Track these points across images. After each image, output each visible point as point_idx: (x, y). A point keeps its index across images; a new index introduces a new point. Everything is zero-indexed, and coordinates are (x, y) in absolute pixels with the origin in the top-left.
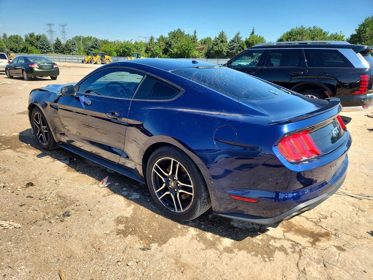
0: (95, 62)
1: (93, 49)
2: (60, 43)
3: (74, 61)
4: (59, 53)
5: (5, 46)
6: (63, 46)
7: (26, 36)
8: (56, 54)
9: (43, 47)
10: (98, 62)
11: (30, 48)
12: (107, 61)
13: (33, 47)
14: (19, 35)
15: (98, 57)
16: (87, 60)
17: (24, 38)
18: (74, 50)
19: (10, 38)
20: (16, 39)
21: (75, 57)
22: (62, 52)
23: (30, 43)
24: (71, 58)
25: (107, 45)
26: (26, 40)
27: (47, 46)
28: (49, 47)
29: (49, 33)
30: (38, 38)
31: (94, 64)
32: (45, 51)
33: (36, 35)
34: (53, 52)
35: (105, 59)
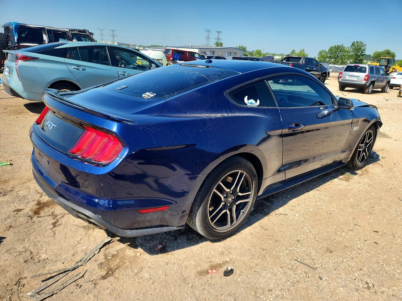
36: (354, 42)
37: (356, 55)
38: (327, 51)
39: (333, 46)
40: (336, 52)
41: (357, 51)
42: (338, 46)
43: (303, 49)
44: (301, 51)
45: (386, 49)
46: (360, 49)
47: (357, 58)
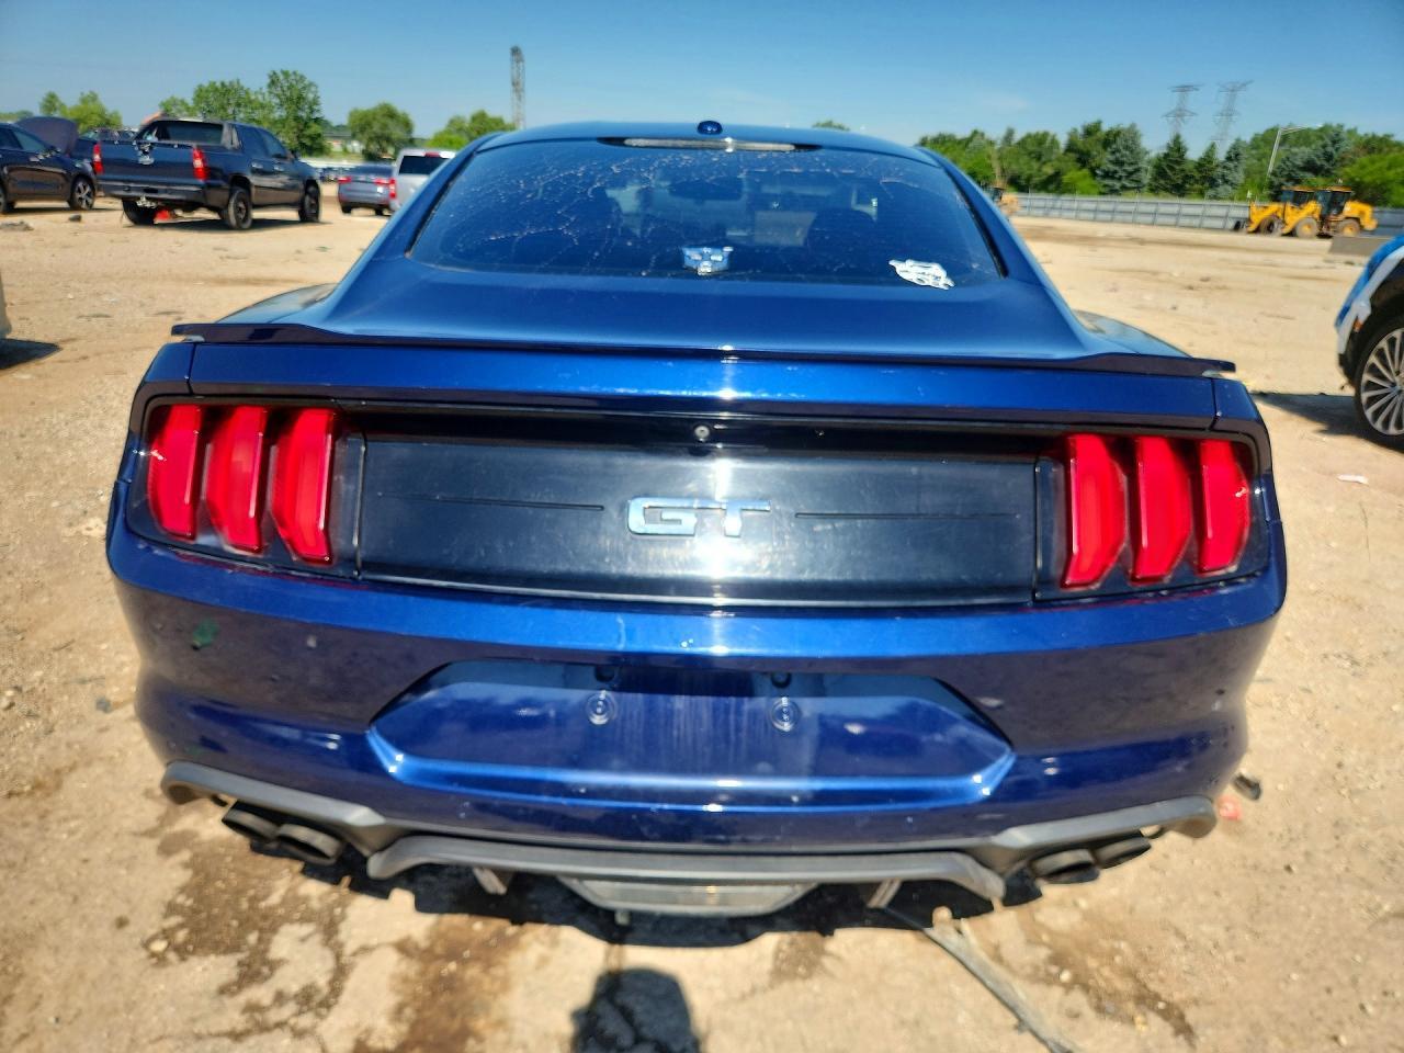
0: (1287, 230)
1: (1309, 176)
2: (1182, 156)
3: (1208, 223)
4: (1163, 193)
5: (997, 171)
6: (1188, 167)
7: (1073, 134)
8: (1153, 199)
9: (1116, 172)
10: (1306, 230)
11: (1073, 174)
12: (1346, 225)
13: (1086, 171)
14: (1052, 132)
15: (1313, 207)
16: (1256, 220)
17: (1063, 140)
18: (1226, 182)
19: (1022, 143)
20: (1038, 146)
21: (1217, 209)
22: (1179, 190)
23: (1079, 160)
24: (1198, 211)
25: (1375, 156)
26: (1071, 148)
27: (1130, 169)
28: (1137, 170)
29: (1171, 119)
30: (1109, 140)
31: (1284, 235)
32: (1117, 185)
33: (1105, 127)
34: (1145, 189)
35: (1341, 217)
36: (275, 73)
37: (297, 119)
38: (190, 103)
39: (206, 84)
40: (223, 108)
41: (294, 107)
42: (223, 84)
43: (92, 92)
44: (84, 101)
45: (381, 102)
46: (301, 97)
47: (302, 130)
